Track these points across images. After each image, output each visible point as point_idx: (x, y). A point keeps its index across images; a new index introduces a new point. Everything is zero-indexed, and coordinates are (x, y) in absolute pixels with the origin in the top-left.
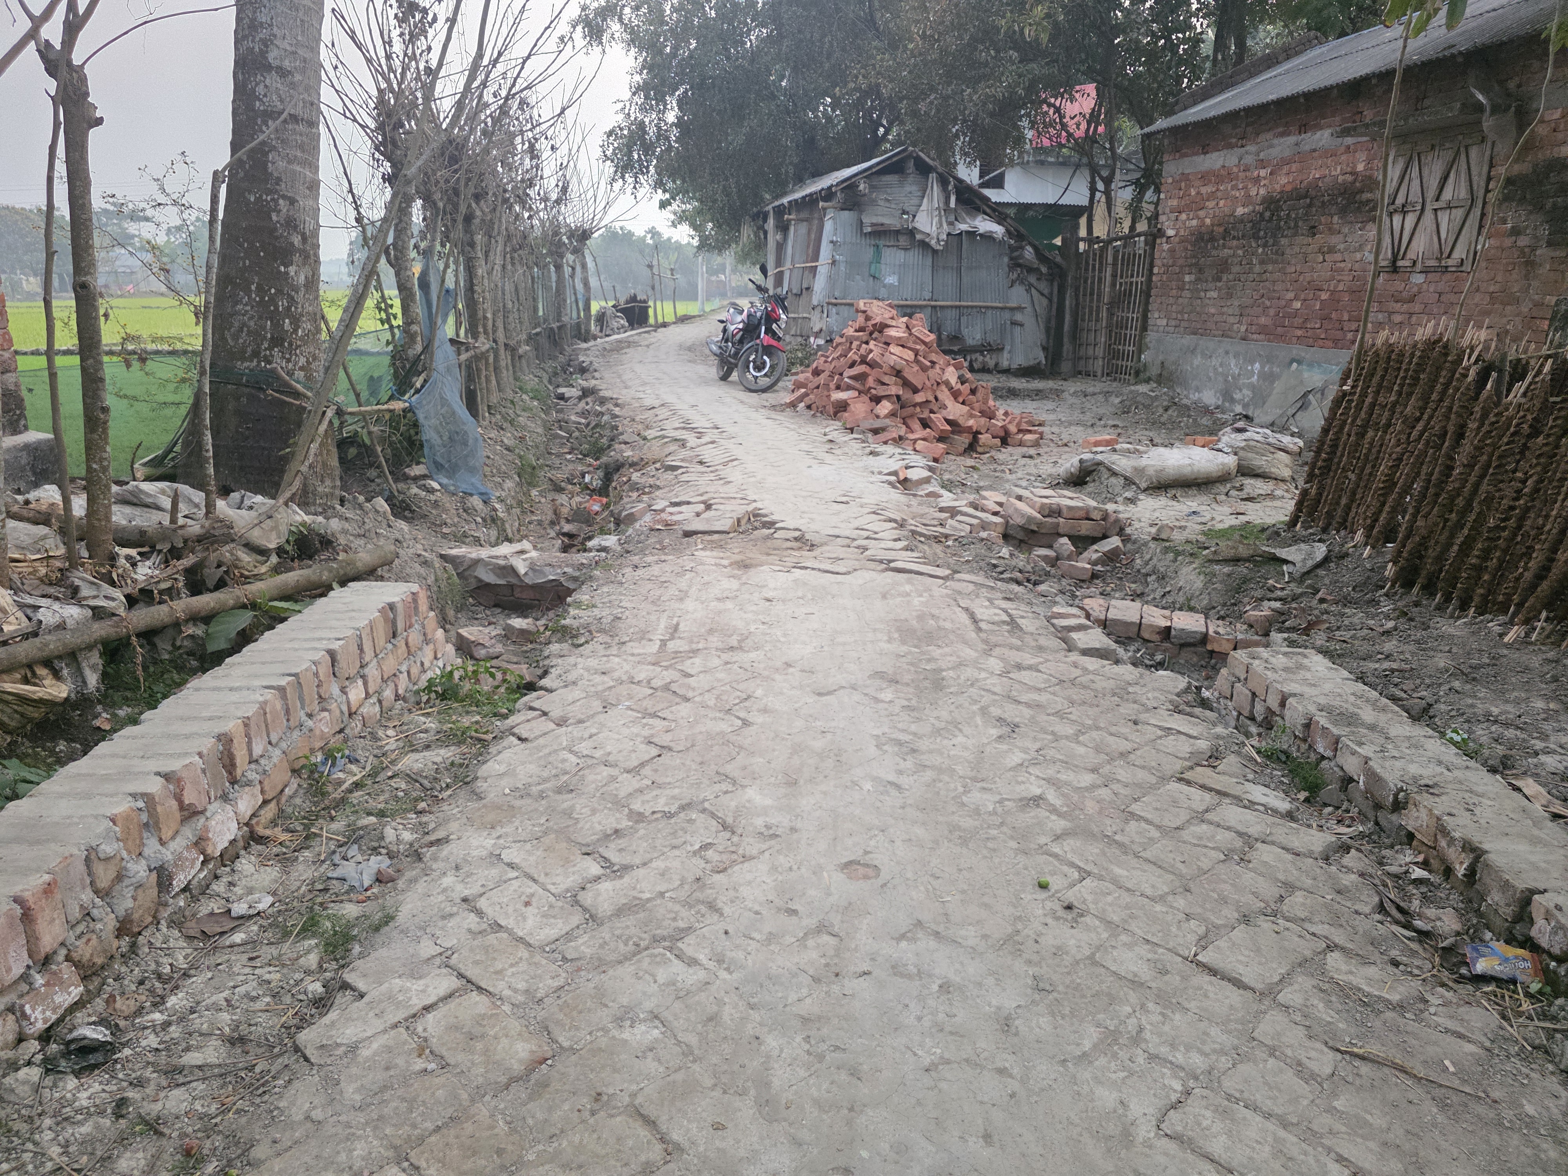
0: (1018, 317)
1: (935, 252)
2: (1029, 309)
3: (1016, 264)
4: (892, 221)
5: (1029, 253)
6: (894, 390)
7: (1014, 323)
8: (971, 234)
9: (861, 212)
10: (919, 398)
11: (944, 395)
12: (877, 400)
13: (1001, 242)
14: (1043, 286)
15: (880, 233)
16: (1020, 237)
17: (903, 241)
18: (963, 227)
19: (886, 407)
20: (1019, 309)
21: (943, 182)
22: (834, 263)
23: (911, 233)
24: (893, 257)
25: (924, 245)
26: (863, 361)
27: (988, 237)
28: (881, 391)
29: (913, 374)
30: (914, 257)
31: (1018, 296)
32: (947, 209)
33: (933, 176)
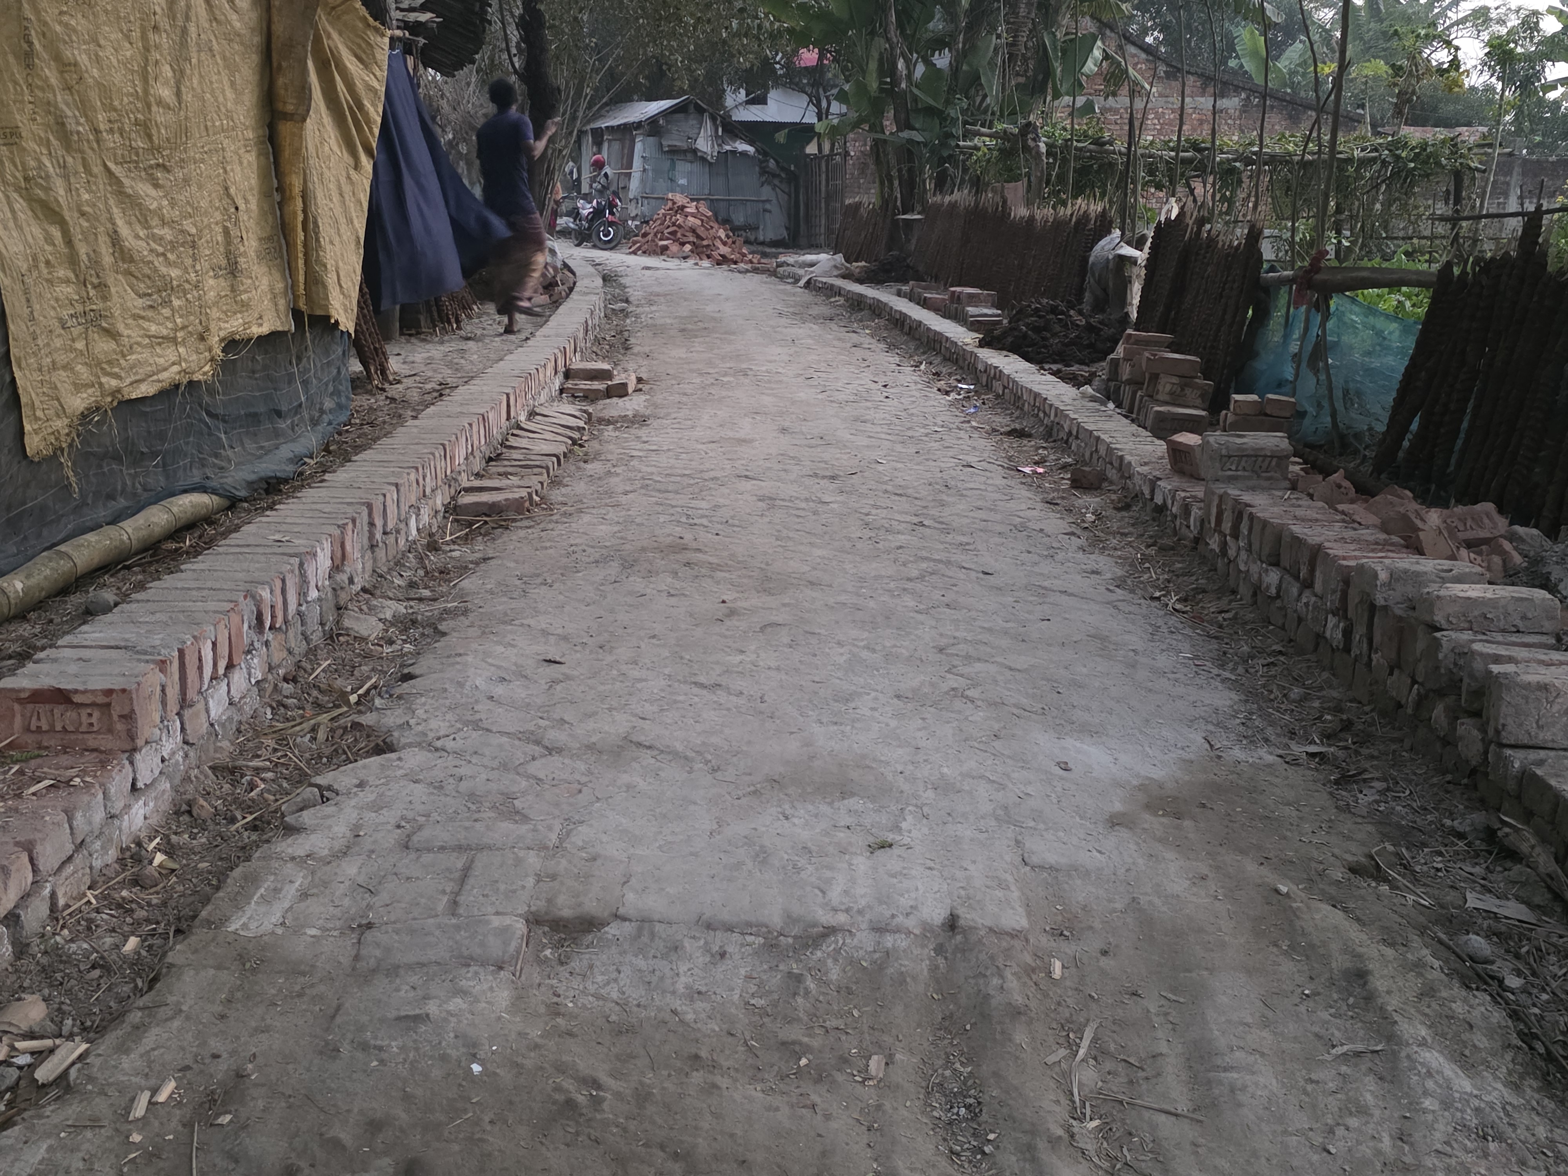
0: (768, 206)
1: (710, 164)
2: (775, 201)
3: (764, 171)
4: (682, 144)
5: (772, 163)
6: (691, 239)
7: (765, 210)
8: (734, 152)
9: (661, 137)
10: (705, 243)
11: (718, 243)
12: (683, 244)
13: (753, 157)
14: (784, 186)
15: (674, 152)
16: (765, 154)
17: (689, 156)
18: (728, 148)
19: (688, 247)
20: (768, 201)
21: (713, 119)
22: (644, 170)
23: (695, 151)
24: (683, 167)
25: (703, 159)
26: (674, 224)
27: (744, 154)
28: (685, 239)
29: (701, 231)
30: (696, 167)
31: (767, 192)
32: (717, 136)
33: (706, 115)
